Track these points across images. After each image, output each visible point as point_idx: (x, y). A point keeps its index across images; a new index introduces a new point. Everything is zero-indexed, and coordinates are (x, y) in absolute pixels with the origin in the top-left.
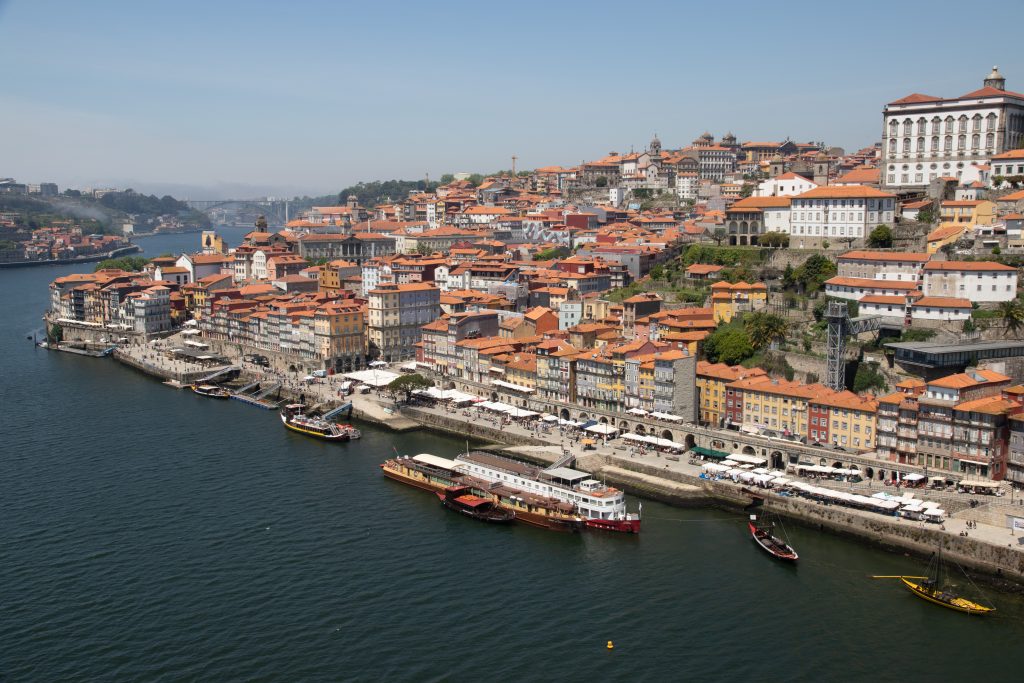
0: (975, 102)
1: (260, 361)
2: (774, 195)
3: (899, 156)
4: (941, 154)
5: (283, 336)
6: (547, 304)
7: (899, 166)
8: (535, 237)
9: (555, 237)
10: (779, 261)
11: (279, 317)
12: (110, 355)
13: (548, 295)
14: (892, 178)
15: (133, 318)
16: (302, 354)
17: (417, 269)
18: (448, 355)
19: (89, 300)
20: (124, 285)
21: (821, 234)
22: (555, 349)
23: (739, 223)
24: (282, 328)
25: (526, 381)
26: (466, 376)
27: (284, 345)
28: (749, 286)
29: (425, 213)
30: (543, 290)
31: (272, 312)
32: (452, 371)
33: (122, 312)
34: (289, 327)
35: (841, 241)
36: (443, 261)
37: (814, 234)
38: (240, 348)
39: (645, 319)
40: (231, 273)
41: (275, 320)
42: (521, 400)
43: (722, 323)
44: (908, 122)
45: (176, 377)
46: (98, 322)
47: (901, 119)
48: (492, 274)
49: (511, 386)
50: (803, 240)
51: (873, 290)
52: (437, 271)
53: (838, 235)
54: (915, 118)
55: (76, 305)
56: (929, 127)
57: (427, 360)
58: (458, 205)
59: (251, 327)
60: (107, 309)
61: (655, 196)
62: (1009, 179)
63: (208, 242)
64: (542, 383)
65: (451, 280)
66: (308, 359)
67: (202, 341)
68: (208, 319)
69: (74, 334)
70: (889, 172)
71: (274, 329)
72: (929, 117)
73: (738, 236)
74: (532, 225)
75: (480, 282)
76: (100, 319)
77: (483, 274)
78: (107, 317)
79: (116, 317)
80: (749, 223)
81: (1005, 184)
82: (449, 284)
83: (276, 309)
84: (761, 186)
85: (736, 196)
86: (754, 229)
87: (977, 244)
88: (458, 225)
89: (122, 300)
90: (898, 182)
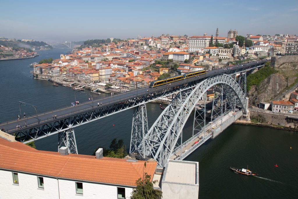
0: (202, 38)
1: (79, 81)
2: (172, 51)
3: (191, 47)
4: (197, 47)
5: (83, 77)
6: (131, 71)
7: (191, 48)
8: (129, 56)
9: (133, 56)
10: (171, 64)
11: (83, 73)
12: (49, 80)
13: (132, 69)
14: (190, 50)
15: (53, 73)
16: (88, 80)
17: (107, 64)
18: (114, 81)
19: (43, 70)
20: (50, 67)
21: (178, 60)
22: (133, 80)
23: (165, 57)
24: (83, 75)
25: (128, 85)
26: (118, 84)
27: (84, 78)
28: (165, 69)
29: (106, 50)
30: (131, 68)
31: (81, 72)
32: (115, 83)
33: (50, 72)
34: (84, 75)
35: (180, 61)
36: (112, 62)
37: (176, 60)
38: (75, 79)
39: (148, 74)
40: (70, 64)
41: (82, 74)
42: (127, 88)
43: (161, 75)
44: (192, 41)
45: (65, 84)
46: (46, 74)
47: (191, 40)
48: (121, 65)
49: (126, 86)
50: (175, 61)
51: (183, 70)
52: (111, 64)
53: (180, 60)
54: (193, 40)
55: (41, 71)
56: (195, 42)
57: (111, 81)
58: (113, 49)
59: (77, 75)
60: (47, 72)
61: (153, 47)
62: (206, 52)
63: (62, 57)
64: (131, 85)
65: (114, 66)
66: (89, 81)
67: (67, 78)
68: (68, 73)
69: (41, 76)
70: (189, 49)
71: (82, 76)
72: (195, 40)
73: (165, 59)
74: (128, 54)
75: (119, 67)
76: (46, 73)
77: (120, 65)
78: (47, 73)
79: (49, 73)
80: (167, 57)
81: (205, 53)
82: (113, 67)
83: (82, 72)
84: (170, 49)
85: (168, 47)
86: (168, 58)
87: (199, 63)
88: (113, 53)
89: (50, 70)
90: (191, 51)
